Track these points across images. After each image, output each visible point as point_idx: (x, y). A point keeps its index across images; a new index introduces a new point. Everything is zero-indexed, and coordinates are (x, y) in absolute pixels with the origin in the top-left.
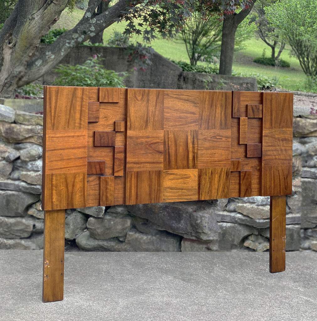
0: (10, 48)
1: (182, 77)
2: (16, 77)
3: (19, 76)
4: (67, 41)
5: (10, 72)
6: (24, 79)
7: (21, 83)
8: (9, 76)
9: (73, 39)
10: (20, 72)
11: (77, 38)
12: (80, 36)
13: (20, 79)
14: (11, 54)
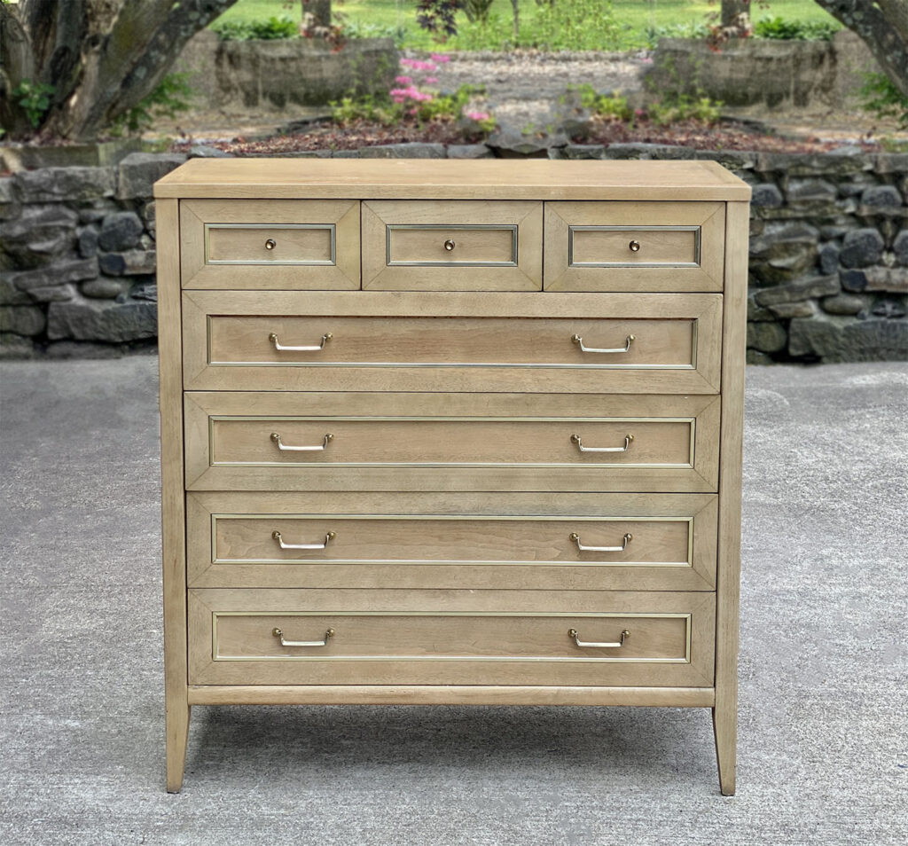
0: (97, 53)
1: (225, 56)
2: (109, 102)
3: (114, 101)
4: (182, 27)
5: (99, 96)
6: (120, 105)
7: (115, 112)
8: (97, 103)
9: (191, 22)
10: (116, 93)
11: (198, 20)
12: (202, 16)
13: (114, 106)
14: (100, 63)
